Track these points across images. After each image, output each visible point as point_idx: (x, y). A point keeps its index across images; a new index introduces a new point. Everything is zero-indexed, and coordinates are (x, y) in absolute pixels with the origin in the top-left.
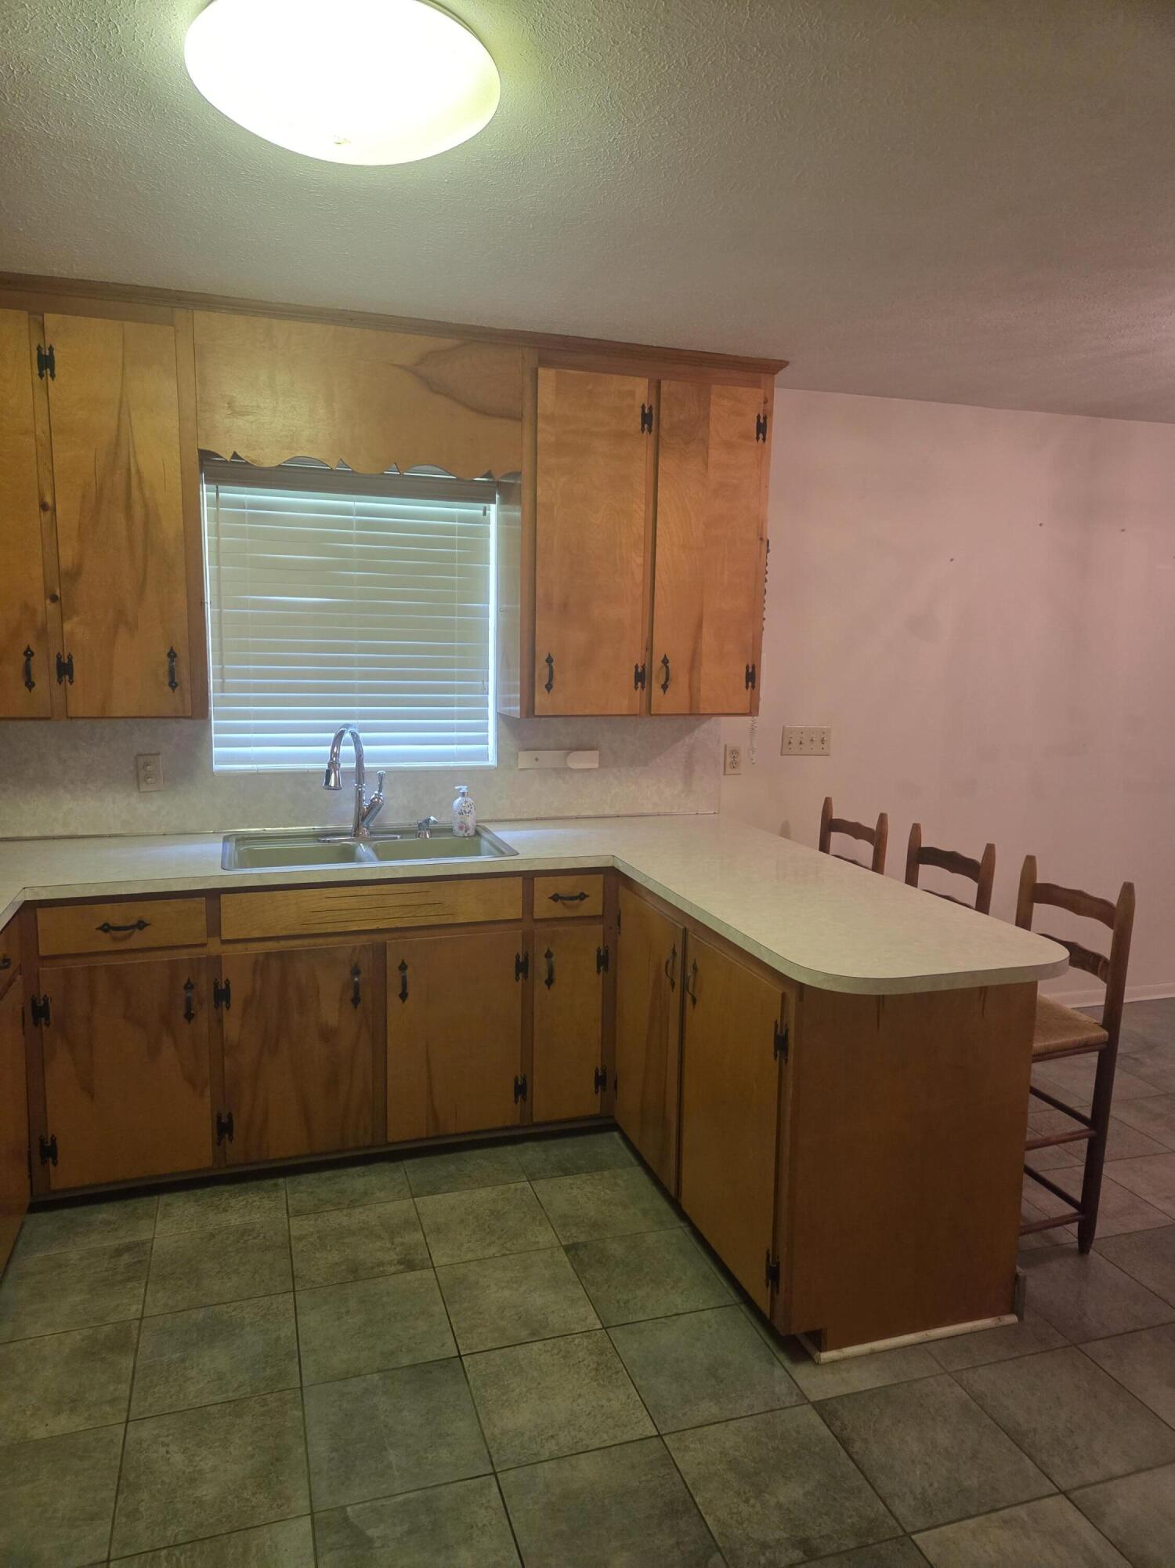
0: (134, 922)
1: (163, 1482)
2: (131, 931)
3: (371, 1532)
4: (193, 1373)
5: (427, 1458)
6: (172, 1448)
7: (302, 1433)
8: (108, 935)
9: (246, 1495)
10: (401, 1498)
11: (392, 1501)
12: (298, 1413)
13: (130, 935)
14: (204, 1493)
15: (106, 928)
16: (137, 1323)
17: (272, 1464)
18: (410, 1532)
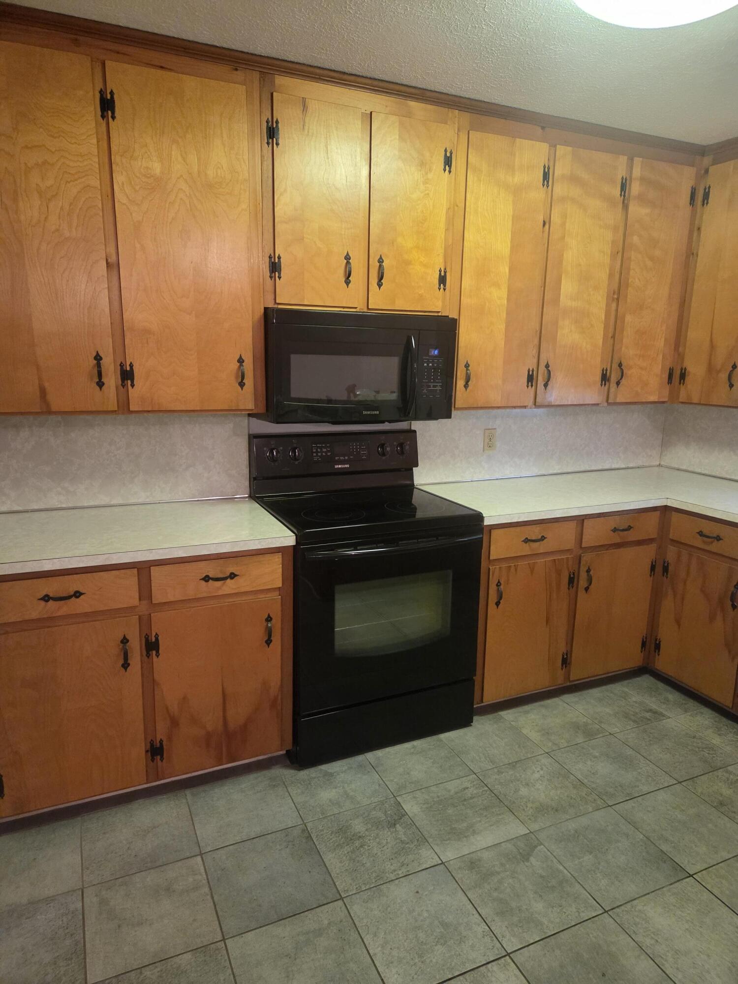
0: (715, 535)
1: (521, 776)
2: (713, 539)
3: (532, 859)
4: (589, 763)
5: (596, 874)
6: (542, 772)
7: (579, 814)
8: (701, 538)
9: (529, 805)
10: (561, 868)
11: (558, 865)
12: (591, 809)
13: (712, 543)
14: (523, 791)
15: (701, 534)
16: (608, 734)
17: (553, 809)
18: (542, 877)
